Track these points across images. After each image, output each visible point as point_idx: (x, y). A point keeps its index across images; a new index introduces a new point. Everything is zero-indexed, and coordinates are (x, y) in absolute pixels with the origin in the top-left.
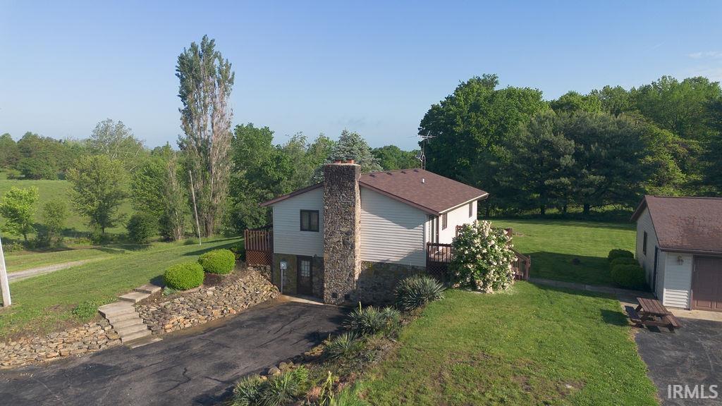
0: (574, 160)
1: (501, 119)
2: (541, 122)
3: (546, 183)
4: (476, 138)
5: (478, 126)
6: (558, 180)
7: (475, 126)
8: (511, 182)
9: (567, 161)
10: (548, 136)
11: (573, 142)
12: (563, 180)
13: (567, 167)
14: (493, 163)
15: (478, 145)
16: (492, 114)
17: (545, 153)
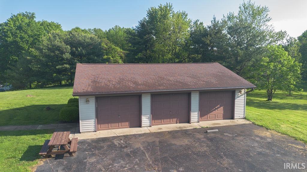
0: (70, 56)
1: (35, 35)
2: (55, 37)
3: (57, 67)
4: (21, 45)
5: (22, 38)
6: (63, 66)
7: (20, 38)
8: (39, 68)
9: (67, 56)
10: (57, 42)
11: (69, 47)
12: (65, 65)
13: (67, 59)
14: (28, 58)
15: (23, 49)
16: (30, 32)
17: (57, 52)
